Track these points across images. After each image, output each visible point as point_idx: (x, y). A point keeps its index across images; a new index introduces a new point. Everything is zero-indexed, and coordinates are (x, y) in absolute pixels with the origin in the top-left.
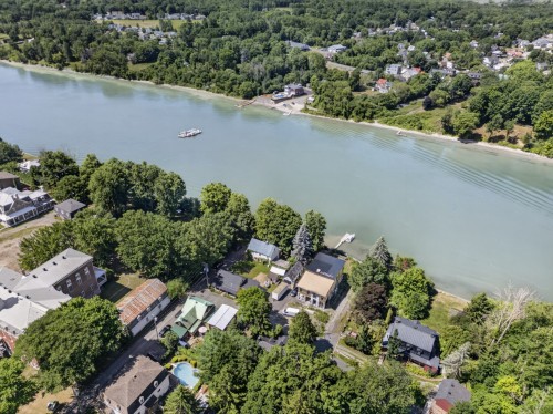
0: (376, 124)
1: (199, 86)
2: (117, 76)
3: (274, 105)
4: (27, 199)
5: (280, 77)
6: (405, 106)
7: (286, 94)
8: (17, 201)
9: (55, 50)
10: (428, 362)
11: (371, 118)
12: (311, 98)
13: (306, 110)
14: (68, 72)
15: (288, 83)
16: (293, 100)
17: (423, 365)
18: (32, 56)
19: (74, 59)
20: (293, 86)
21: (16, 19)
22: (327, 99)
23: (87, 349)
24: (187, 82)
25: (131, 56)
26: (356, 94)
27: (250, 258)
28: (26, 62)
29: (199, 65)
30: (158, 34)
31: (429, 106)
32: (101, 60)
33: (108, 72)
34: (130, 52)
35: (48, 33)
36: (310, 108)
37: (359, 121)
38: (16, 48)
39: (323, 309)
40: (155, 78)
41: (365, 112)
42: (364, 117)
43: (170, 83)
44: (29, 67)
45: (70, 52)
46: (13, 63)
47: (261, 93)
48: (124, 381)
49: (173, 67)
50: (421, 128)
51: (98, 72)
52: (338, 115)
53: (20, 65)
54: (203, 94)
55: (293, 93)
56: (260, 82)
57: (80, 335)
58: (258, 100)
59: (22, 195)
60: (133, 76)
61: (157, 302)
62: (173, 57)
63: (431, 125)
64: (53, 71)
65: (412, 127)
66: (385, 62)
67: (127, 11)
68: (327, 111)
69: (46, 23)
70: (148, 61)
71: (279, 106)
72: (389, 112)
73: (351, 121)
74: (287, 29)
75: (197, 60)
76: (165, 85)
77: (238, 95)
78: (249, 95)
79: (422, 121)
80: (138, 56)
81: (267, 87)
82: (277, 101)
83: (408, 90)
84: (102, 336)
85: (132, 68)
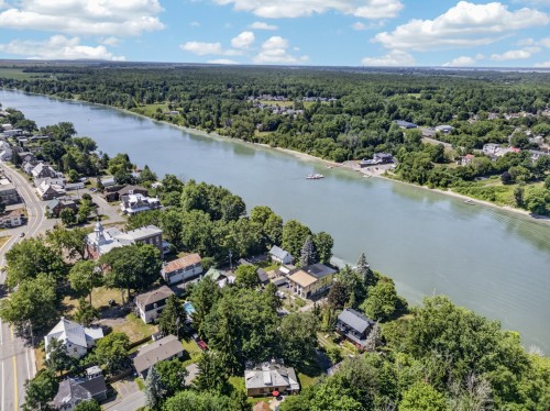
0: (450, 192)
1: (303, 150)
2: (245, 139)
3: (359, 169)
4: (146, 201)
5: (371, 147)
6: (483, 179)
7: (374, 161)
8: (139, 201)
9: (209, 118)
10: (359, 341)
11: (446, 186)
12: (393, 166)
13: (386, 174)
14: (214, 134)
15: (378, 152)
16: (379, 166)
17: (355, 343)
18: (193, 122)
19: (220, 126)
20: (381, 155)
21: (192, 98)
22: (406, 167)
23: (134, 266)
24: (295, 146)
25: (259, 126)
26: (437, 166)
27: (270, 260)
28: (188, 126)
29: (307, 134)
30: (289, 111)
31: (508, 180)
32: (237, 127)
33: (239, 137)
34: (260, 122)
35: (209, 107)
36: (390, 173)
37: (433, 187)
38: (185, 116)
39: (304, 299)
40: (271, 142)
41: (439, 181)
42: (438, 185)
43: (282, 146)
44: (189, 130)
45: (218, 121)
46: (180, 127)
47: (351, 158)
48: (149, 294)
49: (288, 135)
50: (493, 200)
51: (233, 136)
52: (413, 181)
53: (185, 128)
54: (305, 157)
55: (380, 160)
56: (352, 149)
57: (133, 258)
58: (348, 164)
59: (143, 199)
60: (256, 140)
61: (192, 267)
62: (290, 127)
63: (505, 198)
64: (204, 133)
65: (485, 198)
66: (487, 142)
67: (274, 94)
68: (404, 177)
69: (211, 100)
70: (270, 130)
71: (364, 170)
72: (465, 183)
73: (425, 187)
74: (402, 111)
75: (307, 130)
76: (278, 148)
77: (332, 159)
78: (340, 160)
79: (496, 193)
80: (264, 126)
81: (358, 153)
82: (363, 166)
83: (489, 165)
84: (145, 263)
85: (257, 134)
